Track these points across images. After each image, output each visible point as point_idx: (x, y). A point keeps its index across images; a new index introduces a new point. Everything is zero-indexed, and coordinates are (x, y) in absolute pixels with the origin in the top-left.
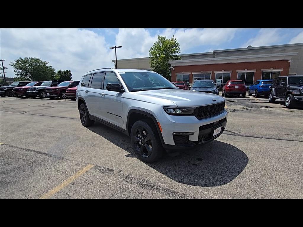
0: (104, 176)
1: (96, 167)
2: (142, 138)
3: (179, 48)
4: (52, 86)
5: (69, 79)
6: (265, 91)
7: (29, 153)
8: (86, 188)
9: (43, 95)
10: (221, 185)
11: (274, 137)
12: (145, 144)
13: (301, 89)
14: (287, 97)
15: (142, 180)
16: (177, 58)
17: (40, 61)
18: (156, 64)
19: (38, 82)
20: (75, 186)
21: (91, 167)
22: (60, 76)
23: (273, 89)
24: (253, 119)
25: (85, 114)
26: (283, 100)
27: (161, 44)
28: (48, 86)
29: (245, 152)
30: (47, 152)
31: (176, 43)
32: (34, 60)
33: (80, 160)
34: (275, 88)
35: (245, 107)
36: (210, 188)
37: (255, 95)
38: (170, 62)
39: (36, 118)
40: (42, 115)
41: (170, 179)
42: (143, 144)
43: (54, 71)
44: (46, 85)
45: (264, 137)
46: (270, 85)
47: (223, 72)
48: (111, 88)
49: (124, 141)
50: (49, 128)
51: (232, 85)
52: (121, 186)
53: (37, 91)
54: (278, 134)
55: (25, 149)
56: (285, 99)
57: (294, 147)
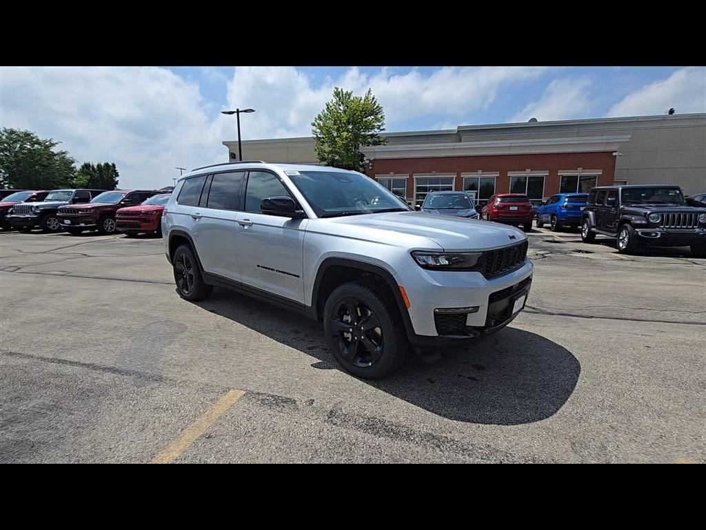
0: (277, 413)
1: (249, 394)
2: (356, 324)
3: (382, 117)
4: (74, 201)
5: (112, 185)
6: (573, 217)
7: (68, 369)
8: (242, 445)
9: (53, 224)
10: (541, 419)
11: (614, 314)
12: (363, 337)
13: (649, 212)
14: (622, 231)
15: (369, 419)
16: (377, 141)
17: (34, 138)
18: (330, 152)
19: (34, 193)
20: (215, 441)
21: (239, 396)
22: (89, 177)
23: (591, 213)
24: (562, 278)
25: (191, 272)
26: (611, 236)
27: (341, 108)
28: (64, 202)
29: (567, 348)
30: (115, 364)
31: (375, 107)
32: (18, 135)
33: (204, 380)
34: (595, 212)
35: (538, 252)
36: (520, 426)
37: (550, 225)
38: (362, 149)
39: (53, 283)
40: (65, 275)
41: (429, 413)
42: (356, 338)
43: (73, 165)
44: (57, 199)
45: (594, 315)
46: (581, 204)
47: (478, 176)
48: (272, 209)
49: (296, 332)
50: (99, 307)
51: (505, 204)
52: (325, 434)
53: (35, 214)
54: (622, 308)
55: (52, 361)
56: (615, 235)
57: (660, 334)
